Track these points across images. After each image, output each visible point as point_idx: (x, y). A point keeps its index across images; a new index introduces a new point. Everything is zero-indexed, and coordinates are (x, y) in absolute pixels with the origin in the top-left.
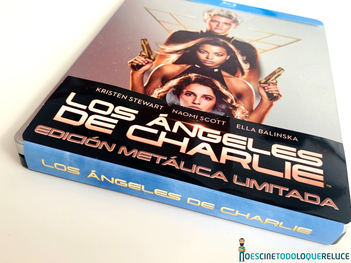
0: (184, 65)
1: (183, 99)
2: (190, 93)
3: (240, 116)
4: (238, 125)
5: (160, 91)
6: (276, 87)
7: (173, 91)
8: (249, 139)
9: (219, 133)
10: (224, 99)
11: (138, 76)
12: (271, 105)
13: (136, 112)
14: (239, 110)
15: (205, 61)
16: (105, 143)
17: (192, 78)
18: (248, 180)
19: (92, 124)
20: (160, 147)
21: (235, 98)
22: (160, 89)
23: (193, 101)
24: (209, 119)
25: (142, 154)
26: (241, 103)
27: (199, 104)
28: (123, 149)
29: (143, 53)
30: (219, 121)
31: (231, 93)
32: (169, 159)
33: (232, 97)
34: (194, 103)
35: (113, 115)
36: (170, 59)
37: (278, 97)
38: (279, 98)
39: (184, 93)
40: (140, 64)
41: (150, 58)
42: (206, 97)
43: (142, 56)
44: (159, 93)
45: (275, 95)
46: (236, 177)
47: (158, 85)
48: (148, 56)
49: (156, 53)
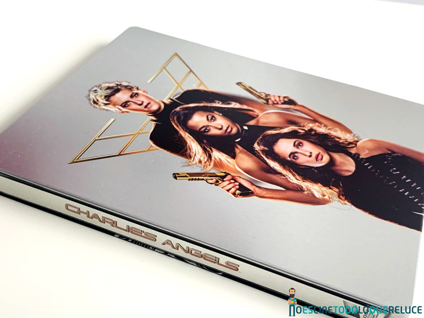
0: (237, 151)
2: (292, 155)
6: (273, 96)
10: (299, 134)
15: (225, 132)
17: (263, 149)
21: (296, 126)
22: (290, 178)
23: (307, 157)
26: (304, 124)
27: (311, 153)
31: (288, 127)
33: (294, 128)
34: (310, 156)
36: (223, 159)
37: (289, 99)
38: (291, 99)
41: (223, 177)
42: (297, 145)
43: (218, 183)
44: (296, 179)
47: (281, 178)
48: (219, 178)
49: (209, 169)
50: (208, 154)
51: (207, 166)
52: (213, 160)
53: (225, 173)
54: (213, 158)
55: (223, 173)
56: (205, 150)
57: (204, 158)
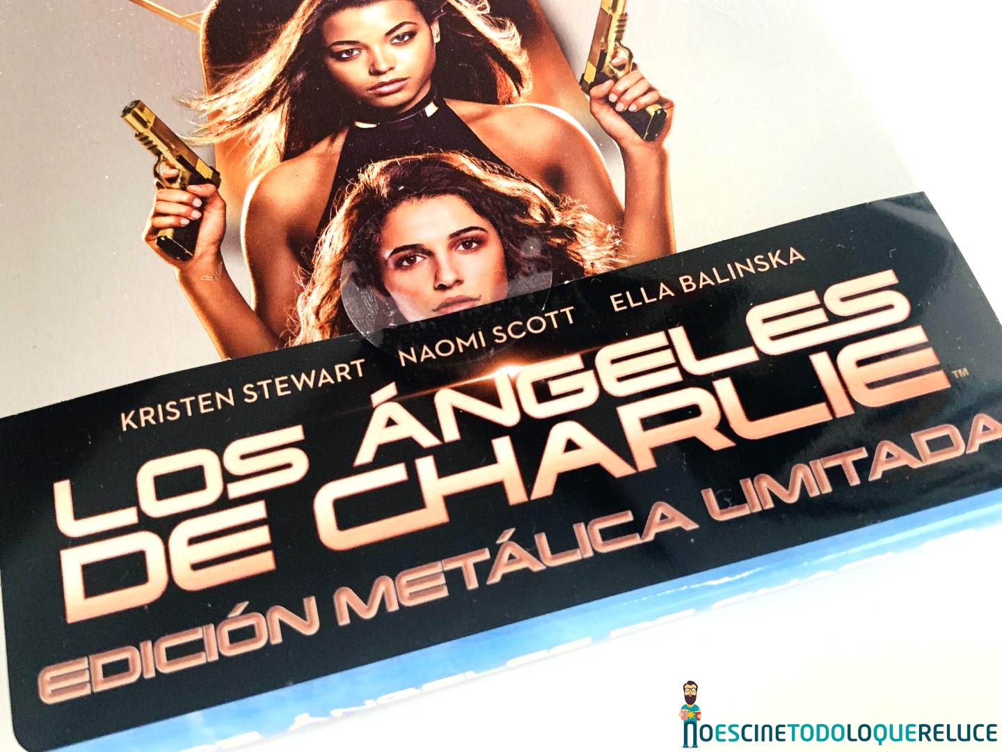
0: (323, 146)
1: (400, 290)
2: (407, 252)
3: (599, 255)
4: (612, 298)
5: (315, 299)
6: (638, 77)
7: (354, 276)
8: (672, 332)
9: (575, 361)
10: (517, 217)
11: (209, 278)
12: (662, 159)
13: (296, 433)
14: (583, 235)
15: (373, 88)
16: (279, 614)
17: (378, 186)
18: (747, 485)
19: (196, 567)
20: (447, 523)
21: (546, 194)
22: (309, 294)
23: (434, 284)
24: (520, 323)
25: (411, 583)
26: (574, 204)
27: (459, 282)
28: (345, 599)
29: (165, 171)
30: (552, 314)
31: (527, 181)
32: (495, 551)
33: (535, 193)
34: (443, 288)
35: (236, 490)
36: (262, 143)
37: (663, 114)
38: (668, 116)
39: (391, 265)
40: (185, 222)
41: (198, 179)
42: (461, 239)
43: (167, 184)
44: (315, 309)
45: (651, 110)
46: (710, 496)
47: (292, 280)
48: (187, 174)
49: (202, 142)
50: (256, 109)
51: (212, 133)
52: (244, 128)
53: (216, 174)
54: (248, 126)
55: (212, 171)
56: (267, 96)
57: (237, 112)
